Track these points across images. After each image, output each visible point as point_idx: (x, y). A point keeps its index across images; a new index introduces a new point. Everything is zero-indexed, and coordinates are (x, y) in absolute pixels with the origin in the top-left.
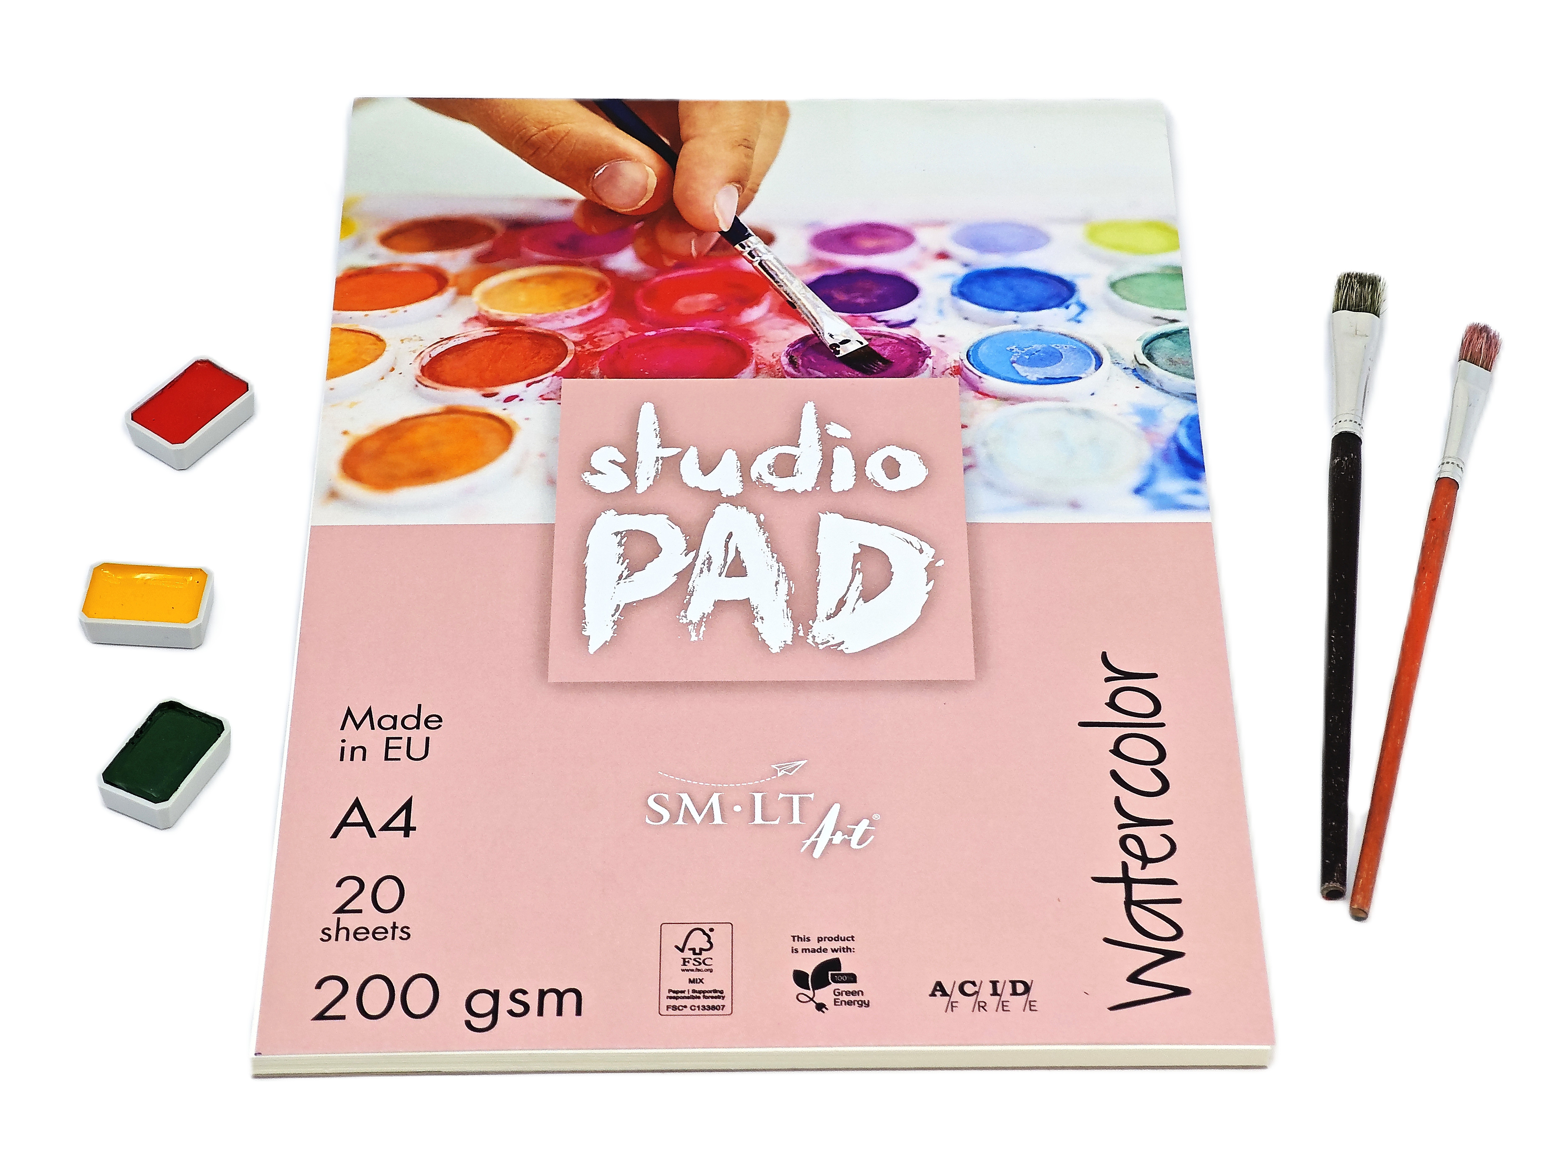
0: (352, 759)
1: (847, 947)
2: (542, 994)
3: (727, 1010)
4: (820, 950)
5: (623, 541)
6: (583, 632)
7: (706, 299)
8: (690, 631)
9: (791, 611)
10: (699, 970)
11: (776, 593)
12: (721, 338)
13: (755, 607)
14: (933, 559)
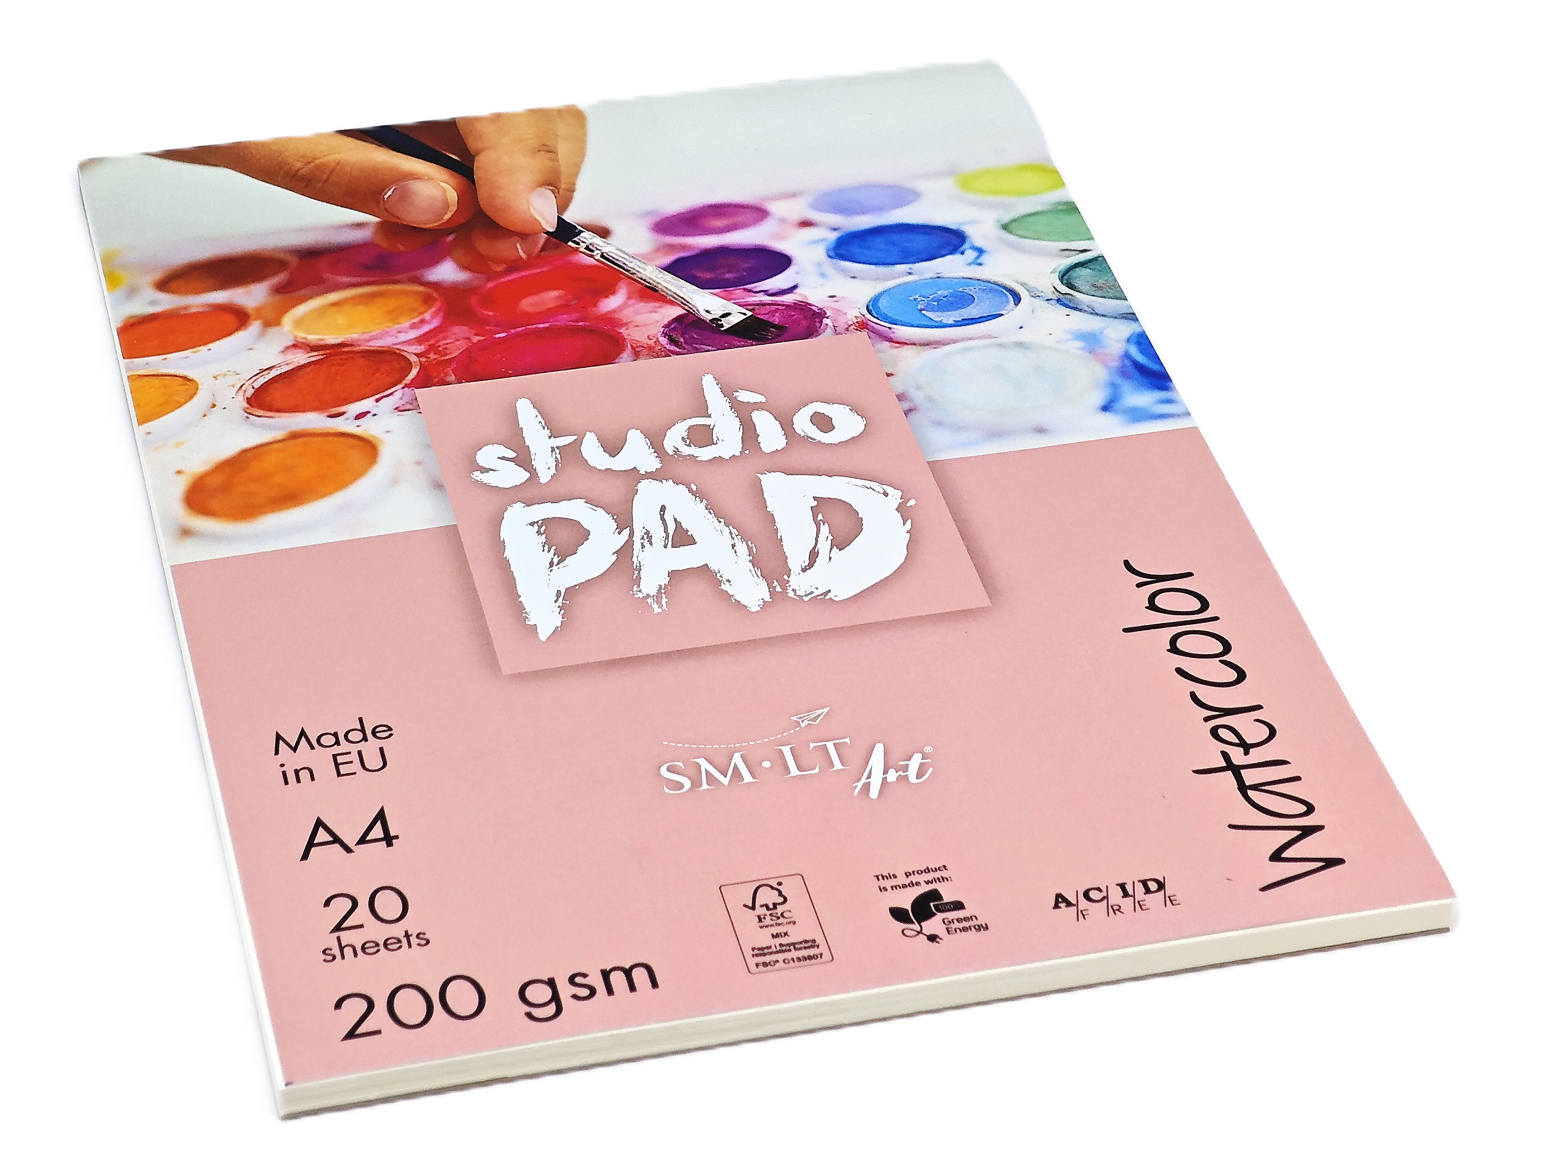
0: (298, 781)
1: (942, 877)
2: (606, 974)
3: (827, 956)
4: (912, 884)
5: (542, 530)
6: (527, 622)
7: (552, 297)
8: (650, 604)
9: (759, 569)
10: (779, 925)
11: (736, 555)
12: (583, 328)
13: (717, 572)
14: (903, 500)
